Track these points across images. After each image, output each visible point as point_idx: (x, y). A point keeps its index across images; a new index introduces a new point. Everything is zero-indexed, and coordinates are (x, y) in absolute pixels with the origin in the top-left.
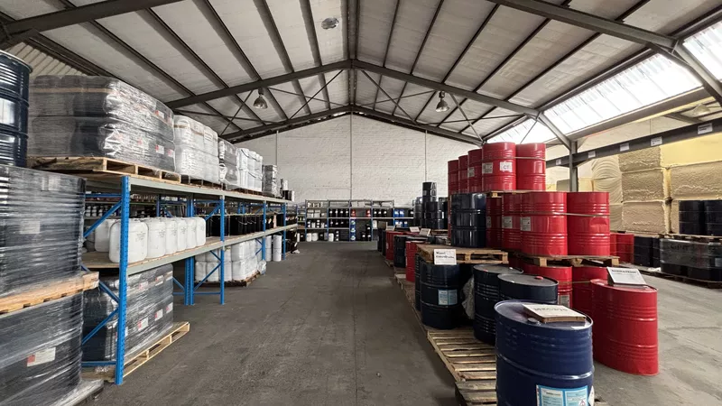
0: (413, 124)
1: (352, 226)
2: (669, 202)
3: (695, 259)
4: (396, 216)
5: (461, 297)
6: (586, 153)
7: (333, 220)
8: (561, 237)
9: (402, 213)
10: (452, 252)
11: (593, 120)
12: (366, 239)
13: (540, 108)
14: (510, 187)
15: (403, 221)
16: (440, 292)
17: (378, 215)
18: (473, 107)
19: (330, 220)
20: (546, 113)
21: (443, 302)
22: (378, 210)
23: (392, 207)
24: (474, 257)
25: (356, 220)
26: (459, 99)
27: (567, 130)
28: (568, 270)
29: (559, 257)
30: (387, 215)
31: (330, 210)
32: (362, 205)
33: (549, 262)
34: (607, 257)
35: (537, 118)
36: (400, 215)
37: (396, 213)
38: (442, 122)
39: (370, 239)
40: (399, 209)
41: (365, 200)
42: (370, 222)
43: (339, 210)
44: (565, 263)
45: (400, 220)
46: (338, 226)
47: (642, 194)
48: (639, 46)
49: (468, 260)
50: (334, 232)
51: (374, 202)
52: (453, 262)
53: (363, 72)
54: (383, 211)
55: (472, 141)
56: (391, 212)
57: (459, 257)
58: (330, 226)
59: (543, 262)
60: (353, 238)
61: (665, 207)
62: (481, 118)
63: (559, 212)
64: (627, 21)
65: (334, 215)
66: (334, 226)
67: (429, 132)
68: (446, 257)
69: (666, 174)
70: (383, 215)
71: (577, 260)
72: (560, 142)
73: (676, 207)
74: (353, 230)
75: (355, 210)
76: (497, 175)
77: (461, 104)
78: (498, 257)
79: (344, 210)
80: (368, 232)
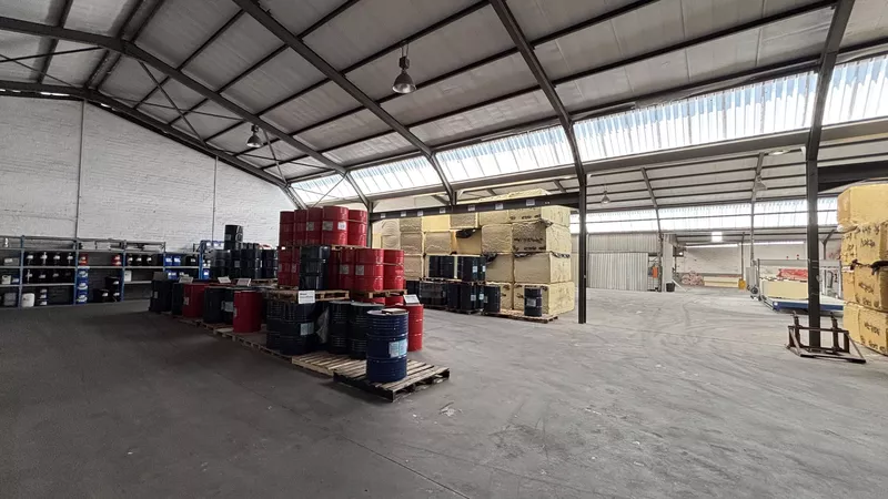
0: (202, 145)
1: (81, 280)
2: (424, 256)
3: (435, 293)
4: (167, 264)
5: (317, 327)
6: (379, 214)
7: (32, 271)
8: (381, 278)
9: (177, 260)
10: (312, 293)
11: (385, 189)
12: (111, 299)
13: (348, 167)
14: (344, 242)
15: (178, 271)
16: (302, 325)
17: (134, 263)
18: (284, 149)
19: (25, 271)
20: (352, 173)
21: (304, 333)
22: (135, 256)
23: (161, 251)
24: (326, 296)
25: (89, 271)
26: (271, 136)
27: (366, 192)
28: (383, 299)
29: (379, 291)
30: (151, 263)
31: (26, 254)
32: (105, 247)
33: (374, 296)
34: (401, 290)
35: (344, 176)
36: (174, 264)
37: (169, 260)
38: (242, 153)
39: (118, 299)
40: (173, 256)
41: (110, 240)
42: (119, 274)
43: (51, 255)
44: (382, 295)
45: (173, 270)
46: (43, 281)
47: (411, 249)
48: (414, 147)
49: (323, 299)
50: (37, 292)
51: (129, 244)
52: (313, 301)
53: (142, 64)
54: (144, 257)
55: (274, 180)
56: (159, 259)
57: (317, 296)
58: (25, 281)
59: (371, 296)
60: (83, 298)
61: (422, 260)
62: (289, 161)
63: (380, 262)
64: (411, 130)
65: (37, 260)
66: (33, 280)
67: (220, 159)
68: (307, 297)
69: (424, 236)
70: (144, 262)
71: (388, 293)
72: (360, 200)
73: (428, 259)
74: (83, 286)
75: (87, 254)
76: (336, 232)
77: (272, 142)
78: (343, 295)
79: (64, 255)
80: (113, 289)
